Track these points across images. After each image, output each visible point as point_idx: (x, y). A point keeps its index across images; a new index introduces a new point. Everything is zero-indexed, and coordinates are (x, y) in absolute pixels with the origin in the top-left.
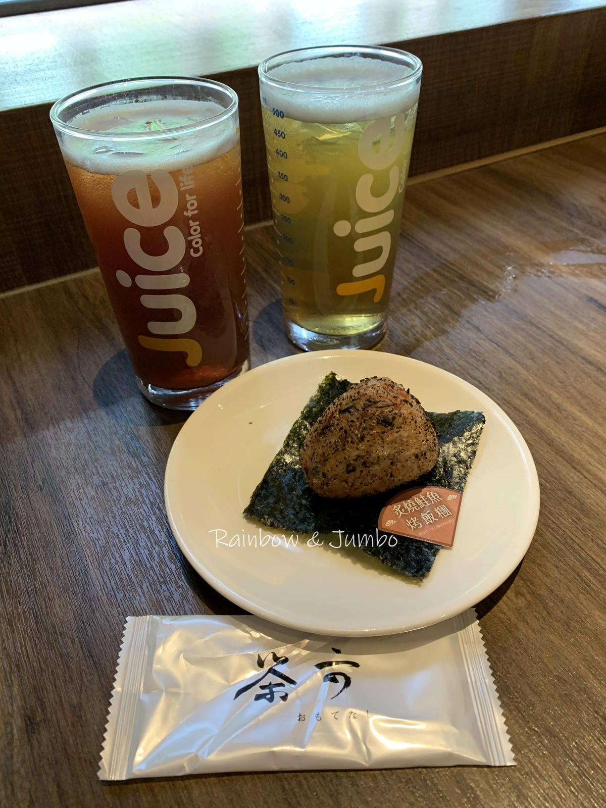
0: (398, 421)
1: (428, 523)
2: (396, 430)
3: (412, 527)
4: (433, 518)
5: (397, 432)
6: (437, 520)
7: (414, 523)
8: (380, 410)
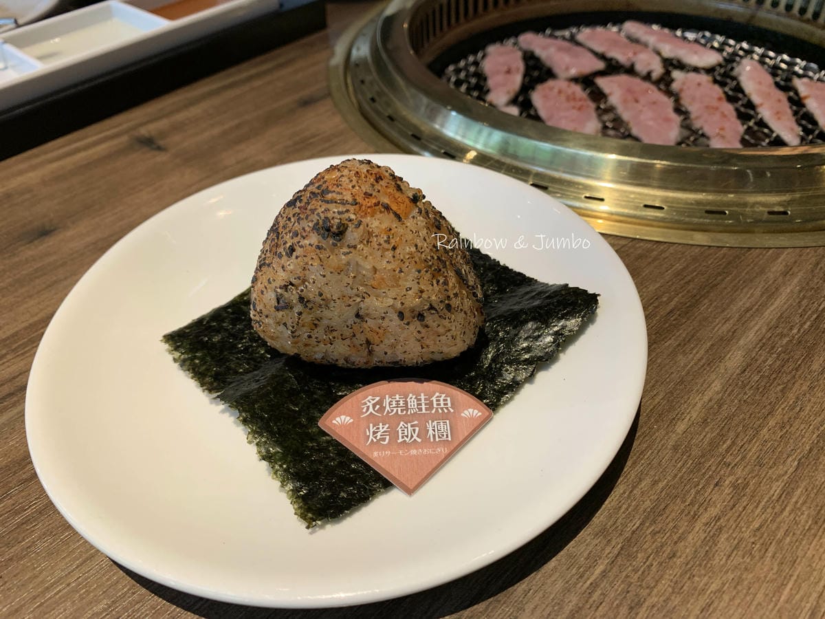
0: (352, 236)
1: (400, 440)
2: (346, 250)
3: (371, 437)
4: (415, 436)
5: (345, 254)
6: (419, 440)
7: (379, 434)
8: (325, 206)
